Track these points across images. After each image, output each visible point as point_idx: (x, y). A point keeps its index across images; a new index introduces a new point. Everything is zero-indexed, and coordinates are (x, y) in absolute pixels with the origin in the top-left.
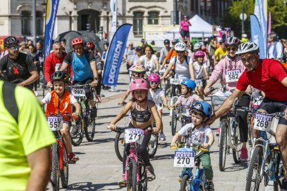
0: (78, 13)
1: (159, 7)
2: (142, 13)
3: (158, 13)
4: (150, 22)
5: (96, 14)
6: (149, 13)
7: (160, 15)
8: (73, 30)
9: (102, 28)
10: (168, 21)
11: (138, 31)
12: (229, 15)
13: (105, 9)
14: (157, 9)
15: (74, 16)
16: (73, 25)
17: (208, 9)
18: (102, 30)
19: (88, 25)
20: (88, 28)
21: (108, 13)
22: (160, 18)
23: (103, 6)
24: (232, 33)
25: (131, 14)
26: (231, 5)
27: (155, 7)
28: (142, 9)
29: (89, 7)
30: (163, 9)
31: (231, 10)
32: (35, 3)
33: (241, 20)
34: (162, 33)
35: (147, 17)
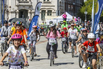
0: (19, 11)
1: (52, 9)
2: (45, 11)
3: (51, 11)
4: (48, 15)
5: (26, 11)
8: (17, 18)
9: (29, 17)
10: (55, 14)
11: (43, 18)
12: (80, 12)
13: (30, 9)
15: (17, 12)
16: (17, 15)
17: (72, 10)
18: (29, 18)
19: (23, 15)
20: (23, 17)
21: (31, 11)
22: (52, 13)
23: (29, 8)
24: (81, 19)
25: (41, 11)
26: (81, 8)
27: (50, 8)
28: (45, 9)
29: (23, 8)
30: (53, 9)
31: (81, 10)
33: (85, 14)
34: (52, 19)
35: (47, 12)
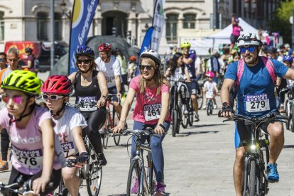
0: (103, 15)
1: (196, 9)
2: (177, 15)
3: (194, 15)
4: (185, 26)
5: (123, 17)
6: (185, 15)
7: (198, 17)
8: (96, 34)
9: (130, 32)
10: (207, 25)
11: (172, 36)
12: (277, 19)
13: (134, 11)
14: (194, 11)
15: (98, 19)
16: (96, 28)
17: (252, 11)
18: (130, 35)
19: (114, 28)
20: (114, 32)
21: (137, 15)
22: (197, 22)
23: (131, 7)
24: (281, 39)
26: (280, 7)
27: (191, 8)
28: (176, 11)
29: (115, 9)
30: (201, 10)
31: (280, 13)
32: (54, 4)
33: (291, 25)
34: (200, 39)
35: (181, 20)
